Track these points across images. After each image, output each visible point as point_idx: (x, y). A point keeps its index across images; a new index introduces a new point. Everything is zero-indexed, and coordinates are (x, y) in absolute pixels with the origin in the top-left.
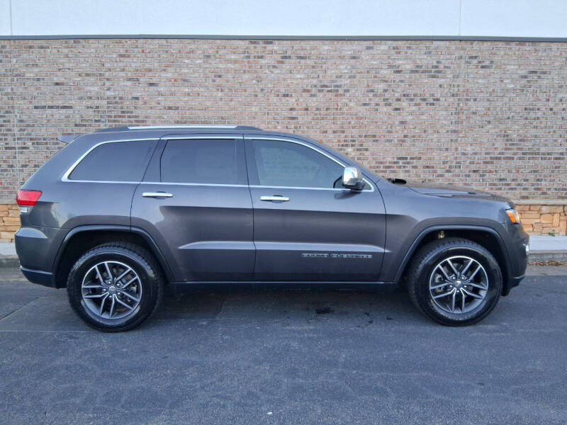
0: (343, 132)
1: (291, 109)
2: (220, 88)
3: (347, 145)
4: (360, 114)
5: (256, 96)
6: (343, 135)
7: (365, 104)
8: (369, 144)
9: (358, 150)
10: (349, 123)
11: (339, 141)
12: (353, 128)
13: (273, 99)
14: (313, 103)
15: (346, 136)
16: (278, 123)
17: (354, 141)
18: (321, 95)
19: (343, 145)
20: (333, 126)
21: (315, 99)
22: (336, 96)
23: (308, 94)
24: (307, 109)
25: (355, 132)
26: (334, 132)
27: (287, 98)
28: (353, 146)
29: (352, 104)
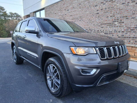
0: (114, 16)
1: (97, 10)
2: (80, 8)
3: (115, 21)
4: (121, 8)
5: (88, 8)
6: (114, 17)
7: (123, 4)
8: (124, 20)
9: (119, 23)
10: (117, 12)
11: (112, 20)
12: (118, 14)
13: (93, 8)
14: (104, 7)
15: (115, 18)
16: (94, 16)
17: (118, 19)
18: (107, 3)
19: (114, 22)
20: (110, 14)
21: (105, 5)
22: (112, 2)
23: (102, 4)
24: (102, 10)
25: (119, 16)
26: (111, 17)
27: (96, 7)
28: (118, 21)
29: (118, 5)
